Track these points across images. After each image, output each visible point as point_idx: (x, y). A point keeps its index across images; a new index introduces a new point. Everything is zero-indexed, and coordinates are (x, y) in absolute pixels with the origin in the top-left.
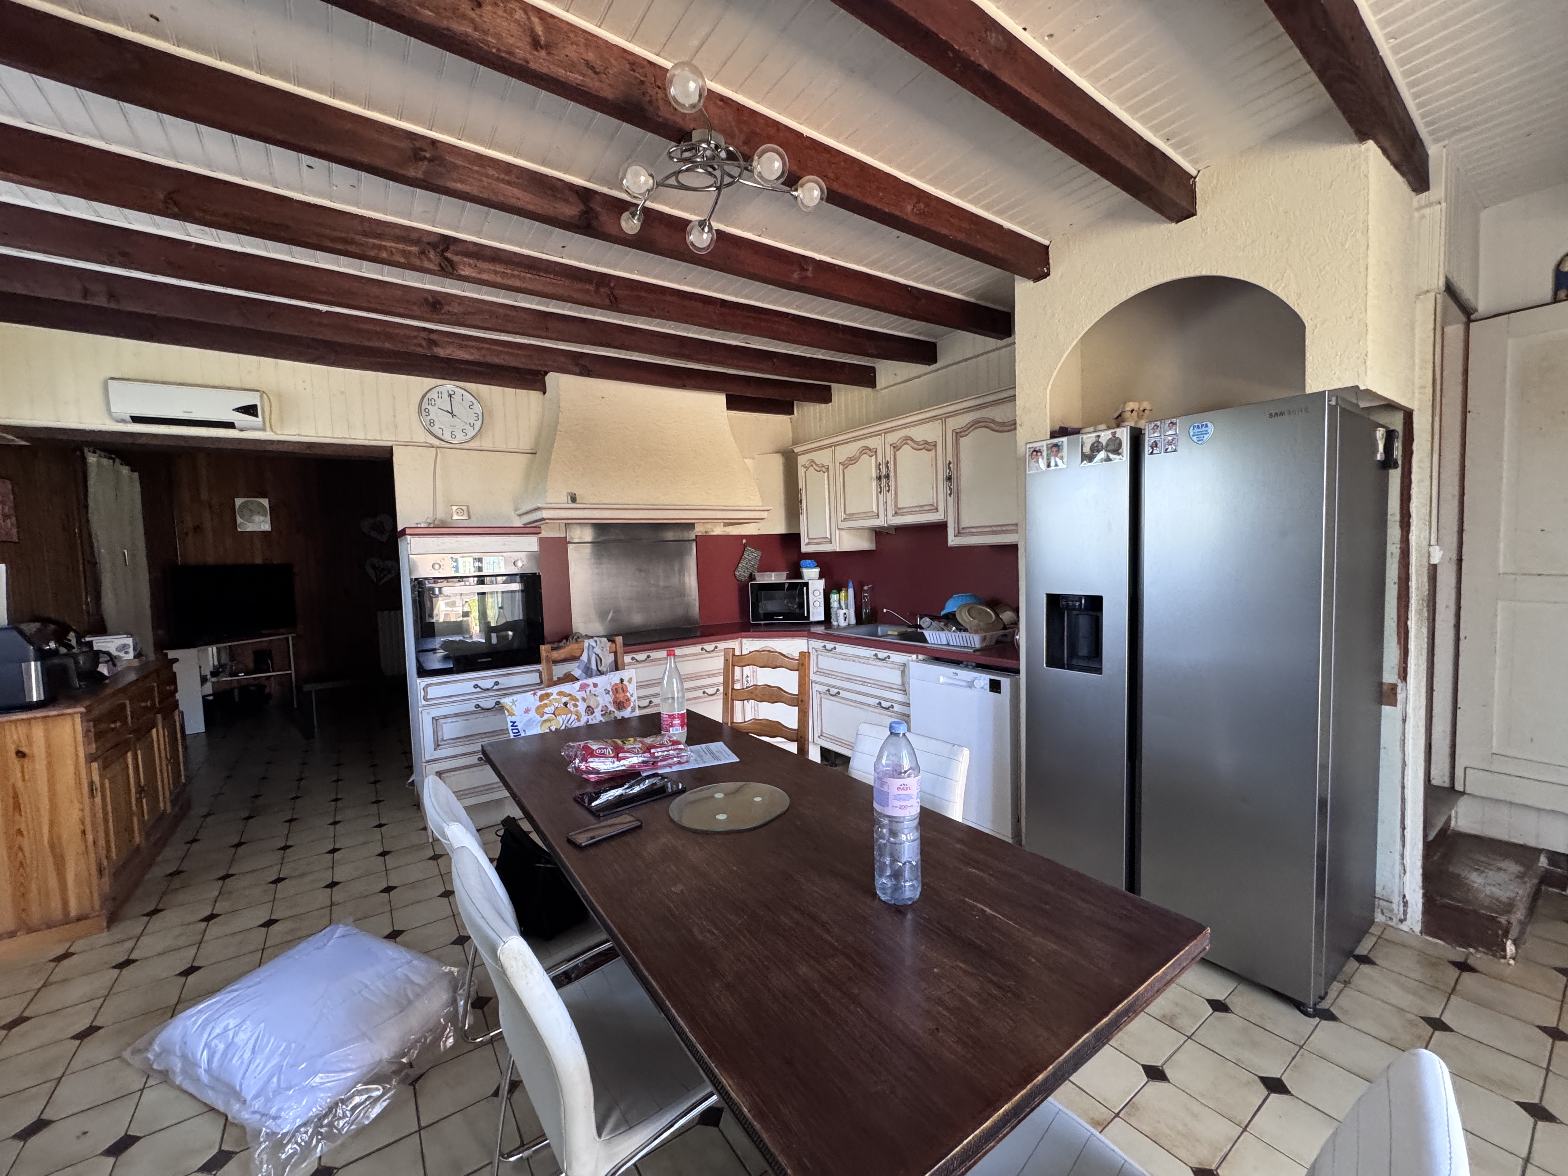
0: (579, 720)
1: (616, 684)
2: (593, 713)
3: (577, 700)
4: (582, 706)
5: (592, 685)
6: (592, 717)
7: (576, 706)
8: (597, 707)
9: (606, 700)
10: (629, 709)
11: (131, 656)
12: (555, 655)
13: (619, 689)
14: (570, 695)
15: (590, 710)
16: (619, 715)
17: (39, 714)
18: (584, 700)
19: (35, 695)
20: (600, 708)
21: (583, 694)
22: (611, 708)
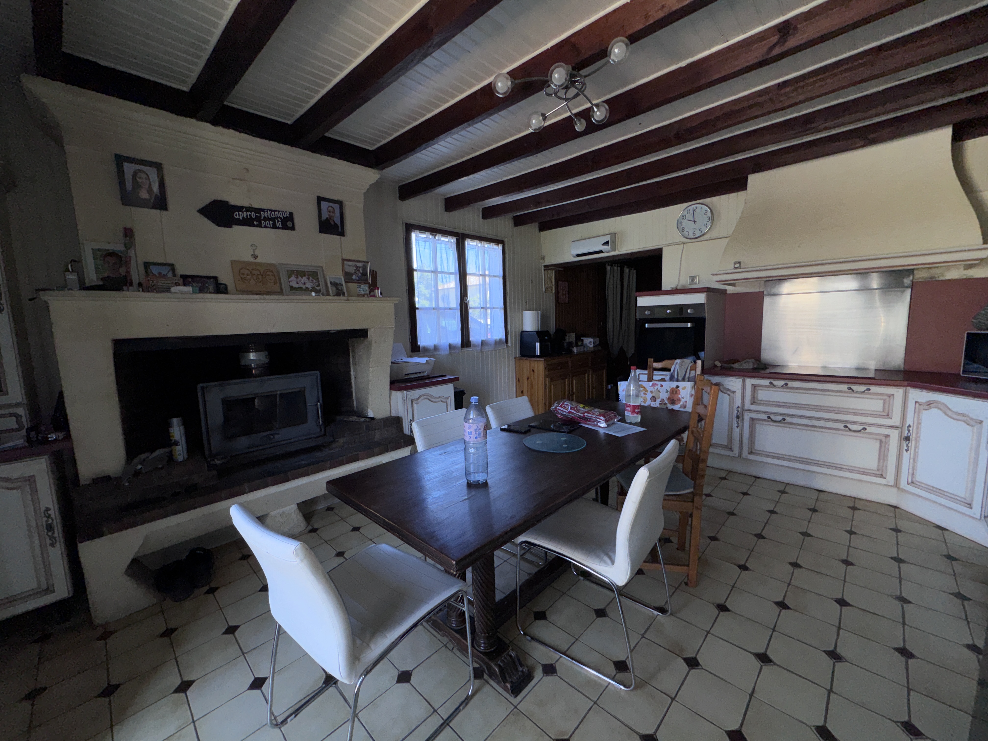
0: (645, 403)
1: (673, 388)
2: (655, 401)
3: (647, 391)
4: (649, 396)
5: (659, 385)
6: (654, 403)
7: (645, 394)
8: (659, 398)
9: (664, 396)
10: (678, 406)
11: (592, 346)
12: (656, 365)
13: (675, 391)
14: (644, 387)
15: (654, 399)
16: (670, 407)
17: (538, 359)
18: (652, 392)
19: (538, 353)
20: (660, 400)
21: (652, 389)
22: (666, 401)
